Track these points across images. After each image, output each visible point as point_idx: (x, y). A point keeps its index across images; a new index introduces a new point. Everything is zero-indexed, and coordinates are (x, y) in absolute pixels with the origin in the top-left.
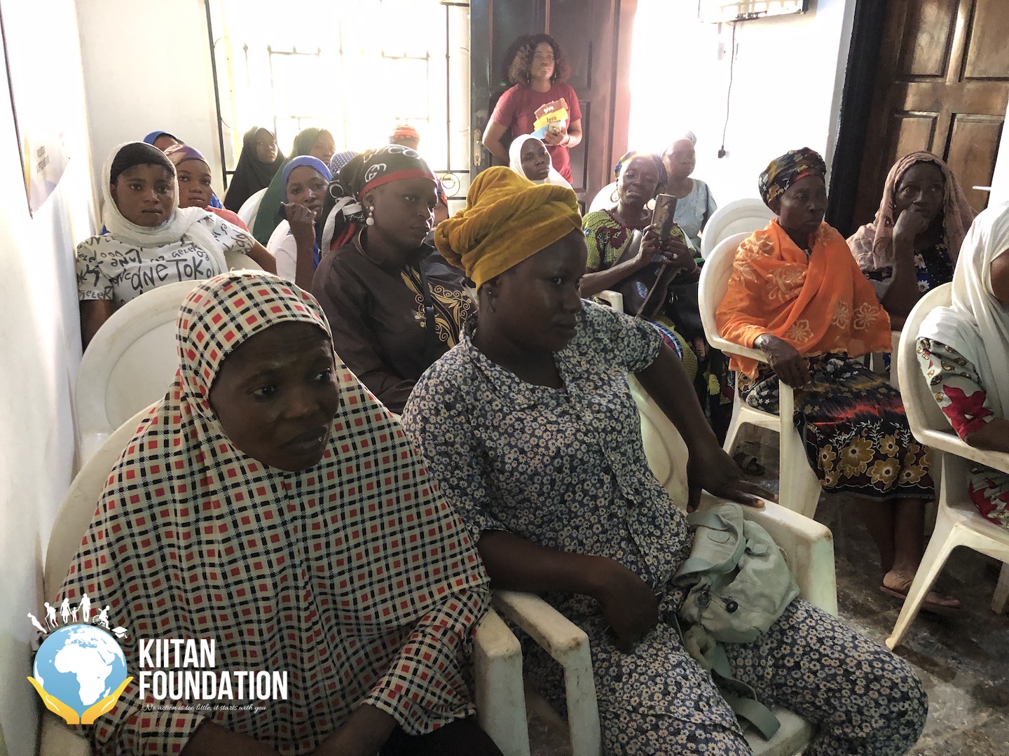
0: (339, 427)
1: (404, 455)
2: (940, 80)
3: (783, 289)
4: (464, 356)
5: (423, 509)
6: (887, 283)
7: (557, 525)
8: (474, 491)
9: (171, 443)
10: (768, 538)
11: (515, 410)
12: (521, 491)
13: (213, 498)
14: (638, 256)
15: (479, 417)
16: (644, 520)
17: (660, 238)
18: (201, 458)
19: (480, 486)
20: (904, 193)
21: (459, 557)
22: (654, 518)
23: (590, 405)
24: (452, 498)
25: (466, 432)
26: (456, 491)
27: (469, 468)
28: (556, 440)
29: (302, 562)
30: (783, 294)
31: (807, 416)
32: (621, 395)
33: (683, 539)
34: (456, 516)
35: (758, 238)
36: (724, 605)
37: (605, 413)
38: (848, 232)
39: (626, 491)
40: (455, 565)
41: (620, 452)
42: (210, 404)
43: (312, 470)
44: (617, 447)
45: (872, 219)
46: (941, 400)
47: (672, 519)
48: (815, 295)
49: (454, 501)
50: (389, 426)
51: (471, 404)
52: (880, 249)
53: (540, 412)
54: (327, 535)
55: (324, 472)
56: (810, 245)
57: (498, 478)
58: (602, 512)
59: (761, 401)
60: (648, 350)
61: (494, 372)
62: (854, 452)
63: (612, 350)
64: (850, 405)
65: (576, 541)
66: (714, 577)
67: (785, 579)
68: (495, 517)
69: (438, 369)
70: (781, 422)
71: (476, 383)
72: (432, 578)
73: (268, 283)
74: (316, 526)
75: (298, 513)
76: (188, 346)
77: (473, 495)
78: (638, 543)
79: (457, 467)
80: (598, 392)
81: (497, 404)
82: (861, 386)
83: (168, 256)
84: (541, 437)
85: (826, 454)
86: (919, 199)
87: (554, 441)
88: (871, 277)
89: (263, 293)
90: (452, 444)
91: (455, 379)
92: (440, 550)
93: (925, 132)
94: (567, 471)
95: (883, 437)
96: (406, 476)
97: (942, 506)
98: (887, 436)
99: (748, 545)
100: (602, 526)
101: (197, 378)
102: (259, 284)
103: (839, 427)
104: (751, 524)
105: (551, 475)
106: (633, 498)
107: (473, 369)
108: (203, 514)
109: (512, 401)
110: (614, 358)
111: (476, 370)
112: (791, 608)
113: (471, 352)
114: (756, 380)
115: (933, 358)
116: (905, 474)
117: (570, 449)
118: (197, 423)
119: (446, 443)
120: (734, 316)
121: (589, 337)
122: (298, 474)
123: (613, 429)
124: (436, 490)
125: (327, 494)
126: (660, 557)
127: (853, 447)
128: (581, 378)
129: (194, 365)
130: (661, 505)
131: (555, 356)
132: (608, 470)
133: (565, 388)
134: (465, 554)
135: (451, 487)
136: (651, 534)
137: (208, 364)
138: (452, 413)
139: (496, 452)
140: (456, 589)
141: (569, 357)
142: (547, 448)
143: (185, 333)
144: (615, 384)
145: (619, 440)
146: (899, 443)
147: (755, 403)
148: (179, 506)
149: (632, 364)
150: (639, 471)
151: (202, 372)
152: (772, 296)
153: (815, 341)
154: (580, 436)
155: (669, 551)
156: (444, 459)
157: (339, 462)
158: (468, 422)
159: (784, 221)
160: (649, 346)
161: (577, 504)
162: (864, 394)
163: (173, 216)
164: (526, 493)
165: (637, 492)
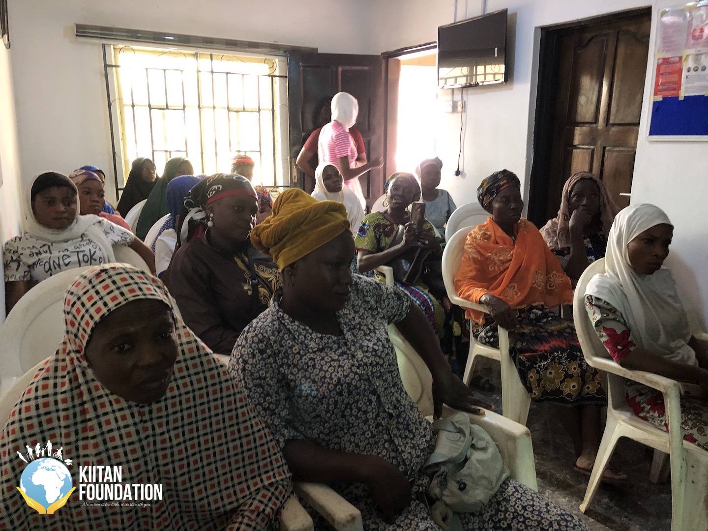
0: (180, 370)
1: (228, 388)
2: (594, 125)
3: (498, 263)
4: (273, 316)
5: (242, 426)
6: (567, 258)
7: (340, 433)
8: (280, 411)
9: (59, 385)
10: (487, 437)
11: (309, 352)
12: (314, 410)
13: (89, 424)
14: (403, 243)
15: (283, 358)
16: (401, 427)
17: (416, 231)
18: (81, 395)
19: (285, 407)
20: (574, 198)
21: (269, 460)
22: (408, 425)
23: (361, 347)
24: (264, 417)
25: (274, 370)
26: (267, 412)
27: (277, 395)
28: (338, 372)
29: (153, 468)
30: (499, 266)
31: (518, 349)
32: (383, 340)
33: (429, 439)
34: (266, 430)
35: (480, 230)
36: (457, 485)
37: (371, 352)
38: (540, 225)
39: (387, 407)
40: (265, 466)
41: (383, 379)
42: (85, 357)
43: (160, 402)
44: (381, 376)
45: (556, 216)
46: (602, 336)
47: (421, 425)
48: (520, 267)
49: (266, 419)
50: (217, 368)
51: (278, 349)
52: (562, 236)
53: (326, 353)
54: (172, 447)
55: (169, 402)
56: (515, 233)
57: (297, 401)
58: (371, 422)
59: (487, 340)
60: (402, 308)
61: (294, 326)
62: (551, 373)
63: (377, 309)
64: (548, 342)
65: (353, 444)
66: (450, 466)
67: (499, 465)
68: (296, 429)
69: (254, 326)
70: (500, 354)
71: (281, 334)
72: (249, 476)
73: (127, 272)
74: (163, 442)
75: (150, 432)
76: (70, 317)
77: (279, 414)
78: (397, 444)
79: (268, 395)
80: (367, 338)
81: (296, 349)
82: (554, 328)
83: (71, 248)
84: (327, 371)
85: (532, 375)
86: (584, 202)
87: (336, 373)
88: (557, 254)
89: (123, 279)
90: (265, 378)
91: (266, 332)
92: (254, 455)
93: (588, 159)
94: (346, 394)
95: (570, 362)
96: (229, 403)
97: (610, 410)
98: (572, 361)
99: (473, 442)
100: (372, 432)
101: (77, 340)
102: (121, 273)
103: (540, 356)
104: (476, 427)
105: (334, 398)
106: (392, 412)
107: (279, 325)
108: (81, 436)
109: (307, 346)
110: (378, 314)
111: (282, 325)
112: (504, 486)
113: (278, 313)
114: (484, 325)
115: (595, 308)
116: (586, 387)
117: (347, 379)
118: (78, 371)
119: (260, 378)
120: (465, 283)
121: (361, 300)
122: (150, 405)
123: (378, 363)
124: (252, 412)
125: (171, 418)
126: (413, 452)
127: (550, 371)
128: (354, 328)
129: (74, 330)
130: (413, 415)
131: (337, 313)
132: (374, 392)
133: (344, 335)
134: (273, 457)
135: (265, 409)
136: (406, 437)
137: (84, 330)
138: (264, 356)
139: (295, 382)
140: (266, 483)
141: (346, 314)
142: (331, 379)
143: (68, 309)
144: (378, 332)
145: (382, 371)
146: (580, 366)
147: (484, 341)
148: (63, 431)
149: (392, 317)
150: (397, 392)
151: (80, 335)
152: (491, 268)
153: (521, 298)
154: (354, 369)
155: (419, 449)
156: (258, 390)
157: (180, 395)
158: (276, 362)
159: (496, 218)
160: (403, 305)
161: (353, 417)
162: (555, 333)
163: (75, 221)
164: (317, 411)
165: (395, 407)
